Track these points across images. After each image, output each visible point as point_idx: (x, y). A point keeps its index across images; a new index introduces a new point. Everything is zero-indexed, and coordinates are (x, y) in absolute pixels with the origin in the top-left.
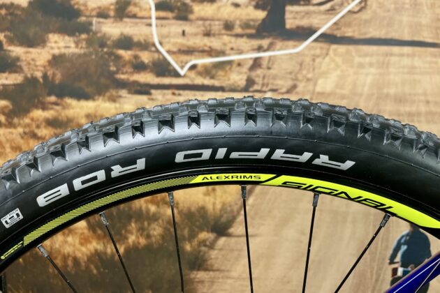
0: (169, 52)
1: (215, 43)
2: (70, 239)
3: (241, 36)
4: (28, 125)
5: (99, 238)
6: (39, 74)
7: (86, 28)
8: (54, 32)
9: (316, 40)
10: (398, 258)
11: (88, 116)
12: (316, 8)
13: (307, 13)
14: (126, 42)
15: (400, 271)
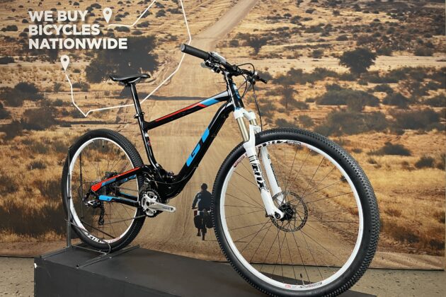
0: (79, 106)
1: (101, 102)
2: (32, 200)
3: (113, 98)
4: (14, 144)
5: (46, 199)
6: (19, 119)
7: (41, 97)
8: (26, 99)
9: (148, 99)
10: (197, 206)
11: (41, 138)
12: (147, 84)
13: (144, 86)
14: (59, 103)
15: (198, 212)
